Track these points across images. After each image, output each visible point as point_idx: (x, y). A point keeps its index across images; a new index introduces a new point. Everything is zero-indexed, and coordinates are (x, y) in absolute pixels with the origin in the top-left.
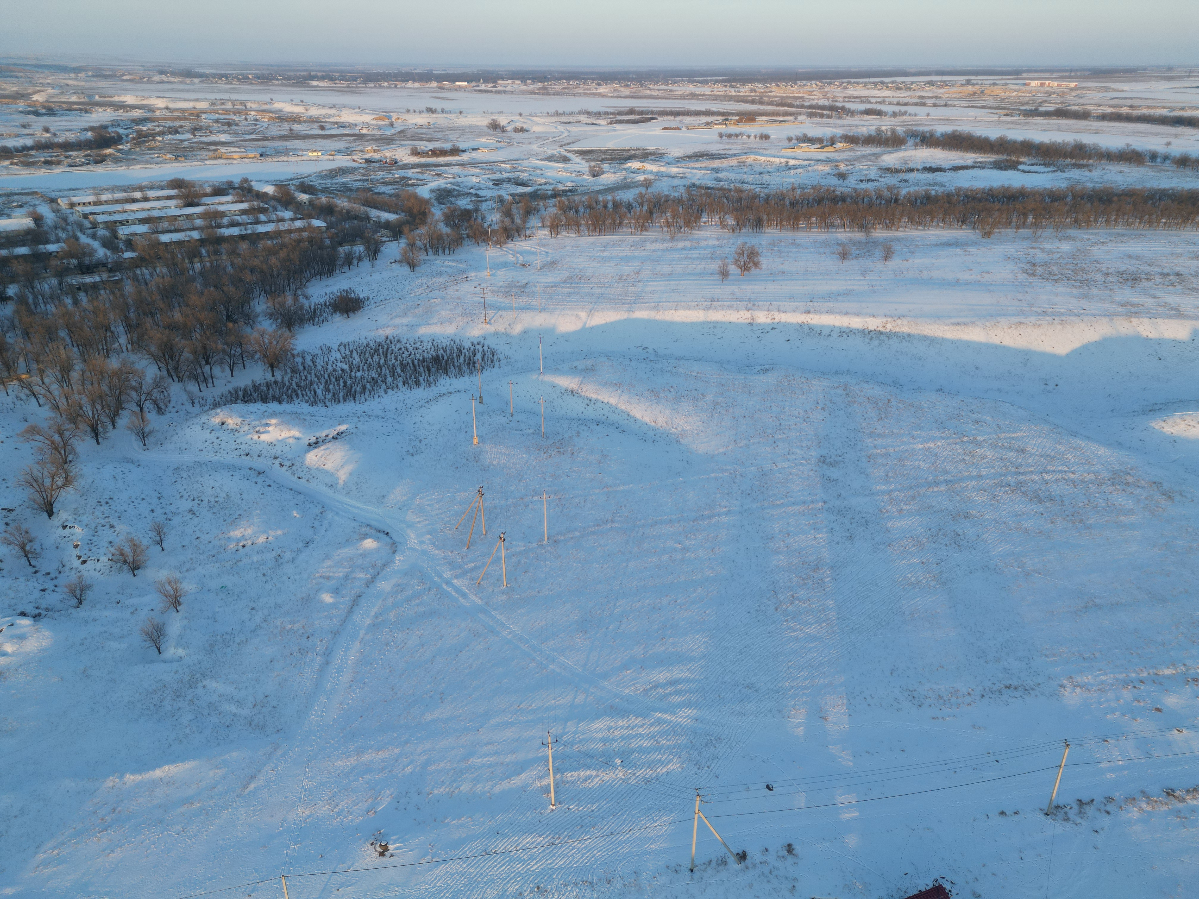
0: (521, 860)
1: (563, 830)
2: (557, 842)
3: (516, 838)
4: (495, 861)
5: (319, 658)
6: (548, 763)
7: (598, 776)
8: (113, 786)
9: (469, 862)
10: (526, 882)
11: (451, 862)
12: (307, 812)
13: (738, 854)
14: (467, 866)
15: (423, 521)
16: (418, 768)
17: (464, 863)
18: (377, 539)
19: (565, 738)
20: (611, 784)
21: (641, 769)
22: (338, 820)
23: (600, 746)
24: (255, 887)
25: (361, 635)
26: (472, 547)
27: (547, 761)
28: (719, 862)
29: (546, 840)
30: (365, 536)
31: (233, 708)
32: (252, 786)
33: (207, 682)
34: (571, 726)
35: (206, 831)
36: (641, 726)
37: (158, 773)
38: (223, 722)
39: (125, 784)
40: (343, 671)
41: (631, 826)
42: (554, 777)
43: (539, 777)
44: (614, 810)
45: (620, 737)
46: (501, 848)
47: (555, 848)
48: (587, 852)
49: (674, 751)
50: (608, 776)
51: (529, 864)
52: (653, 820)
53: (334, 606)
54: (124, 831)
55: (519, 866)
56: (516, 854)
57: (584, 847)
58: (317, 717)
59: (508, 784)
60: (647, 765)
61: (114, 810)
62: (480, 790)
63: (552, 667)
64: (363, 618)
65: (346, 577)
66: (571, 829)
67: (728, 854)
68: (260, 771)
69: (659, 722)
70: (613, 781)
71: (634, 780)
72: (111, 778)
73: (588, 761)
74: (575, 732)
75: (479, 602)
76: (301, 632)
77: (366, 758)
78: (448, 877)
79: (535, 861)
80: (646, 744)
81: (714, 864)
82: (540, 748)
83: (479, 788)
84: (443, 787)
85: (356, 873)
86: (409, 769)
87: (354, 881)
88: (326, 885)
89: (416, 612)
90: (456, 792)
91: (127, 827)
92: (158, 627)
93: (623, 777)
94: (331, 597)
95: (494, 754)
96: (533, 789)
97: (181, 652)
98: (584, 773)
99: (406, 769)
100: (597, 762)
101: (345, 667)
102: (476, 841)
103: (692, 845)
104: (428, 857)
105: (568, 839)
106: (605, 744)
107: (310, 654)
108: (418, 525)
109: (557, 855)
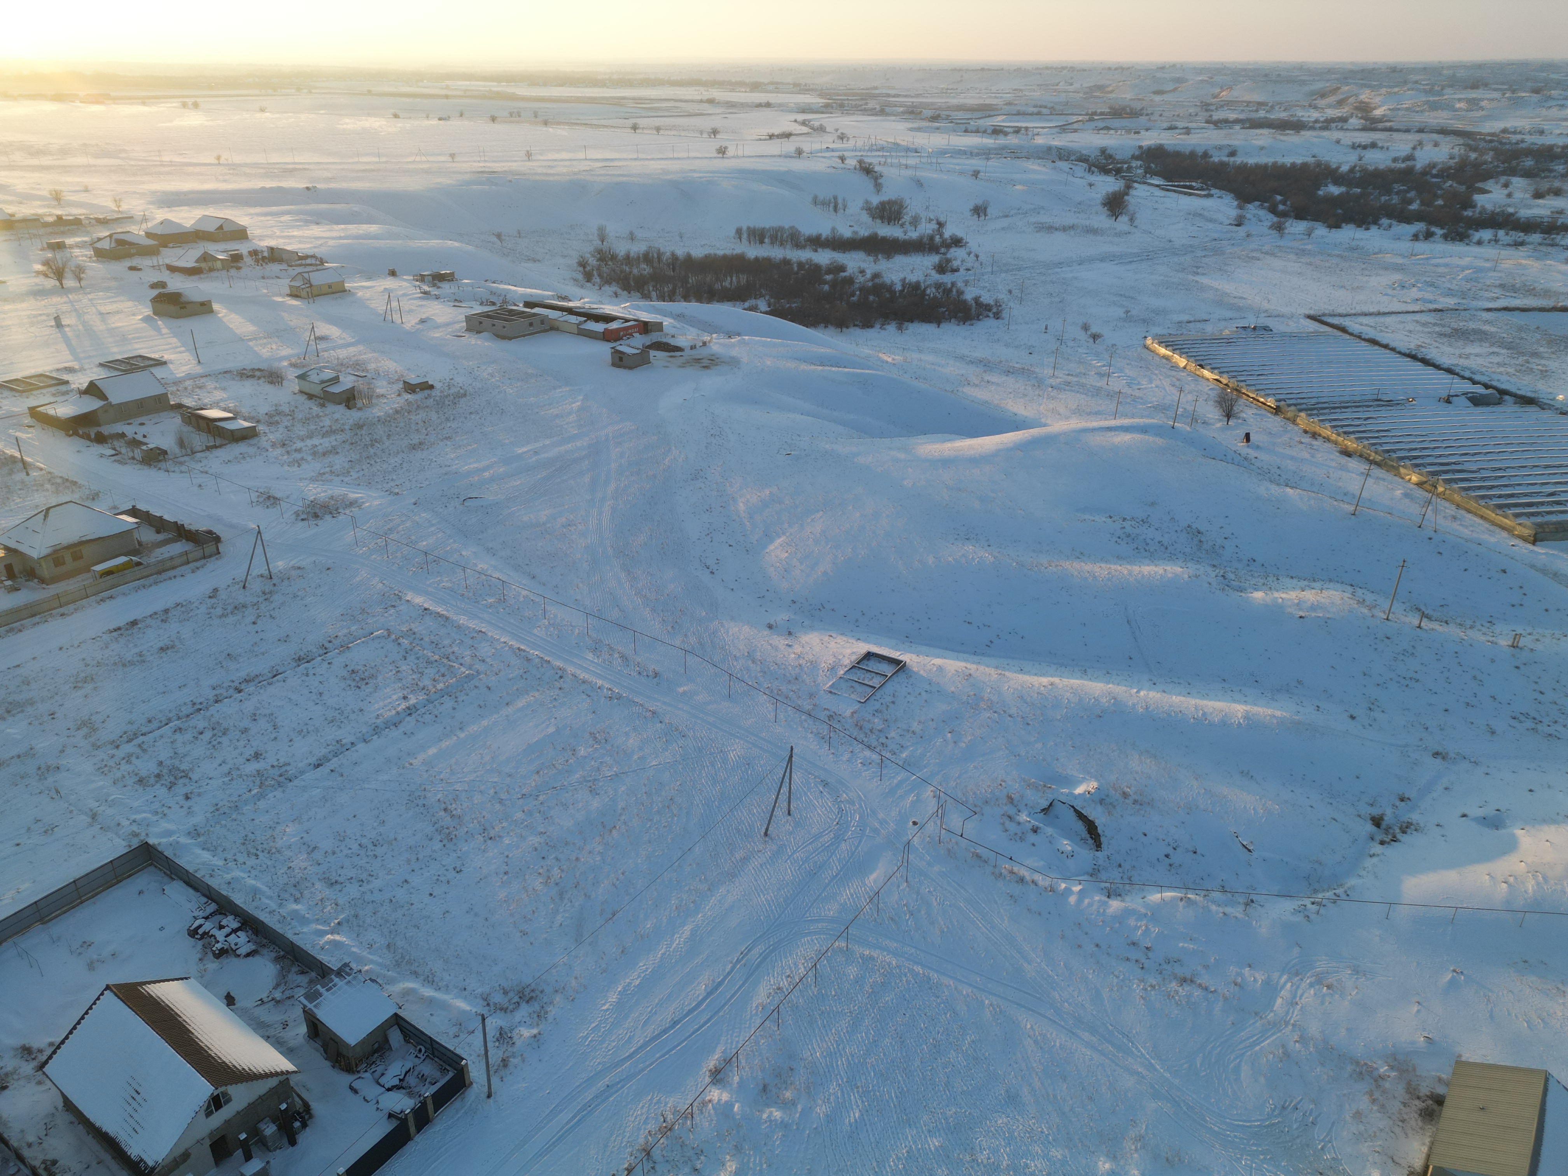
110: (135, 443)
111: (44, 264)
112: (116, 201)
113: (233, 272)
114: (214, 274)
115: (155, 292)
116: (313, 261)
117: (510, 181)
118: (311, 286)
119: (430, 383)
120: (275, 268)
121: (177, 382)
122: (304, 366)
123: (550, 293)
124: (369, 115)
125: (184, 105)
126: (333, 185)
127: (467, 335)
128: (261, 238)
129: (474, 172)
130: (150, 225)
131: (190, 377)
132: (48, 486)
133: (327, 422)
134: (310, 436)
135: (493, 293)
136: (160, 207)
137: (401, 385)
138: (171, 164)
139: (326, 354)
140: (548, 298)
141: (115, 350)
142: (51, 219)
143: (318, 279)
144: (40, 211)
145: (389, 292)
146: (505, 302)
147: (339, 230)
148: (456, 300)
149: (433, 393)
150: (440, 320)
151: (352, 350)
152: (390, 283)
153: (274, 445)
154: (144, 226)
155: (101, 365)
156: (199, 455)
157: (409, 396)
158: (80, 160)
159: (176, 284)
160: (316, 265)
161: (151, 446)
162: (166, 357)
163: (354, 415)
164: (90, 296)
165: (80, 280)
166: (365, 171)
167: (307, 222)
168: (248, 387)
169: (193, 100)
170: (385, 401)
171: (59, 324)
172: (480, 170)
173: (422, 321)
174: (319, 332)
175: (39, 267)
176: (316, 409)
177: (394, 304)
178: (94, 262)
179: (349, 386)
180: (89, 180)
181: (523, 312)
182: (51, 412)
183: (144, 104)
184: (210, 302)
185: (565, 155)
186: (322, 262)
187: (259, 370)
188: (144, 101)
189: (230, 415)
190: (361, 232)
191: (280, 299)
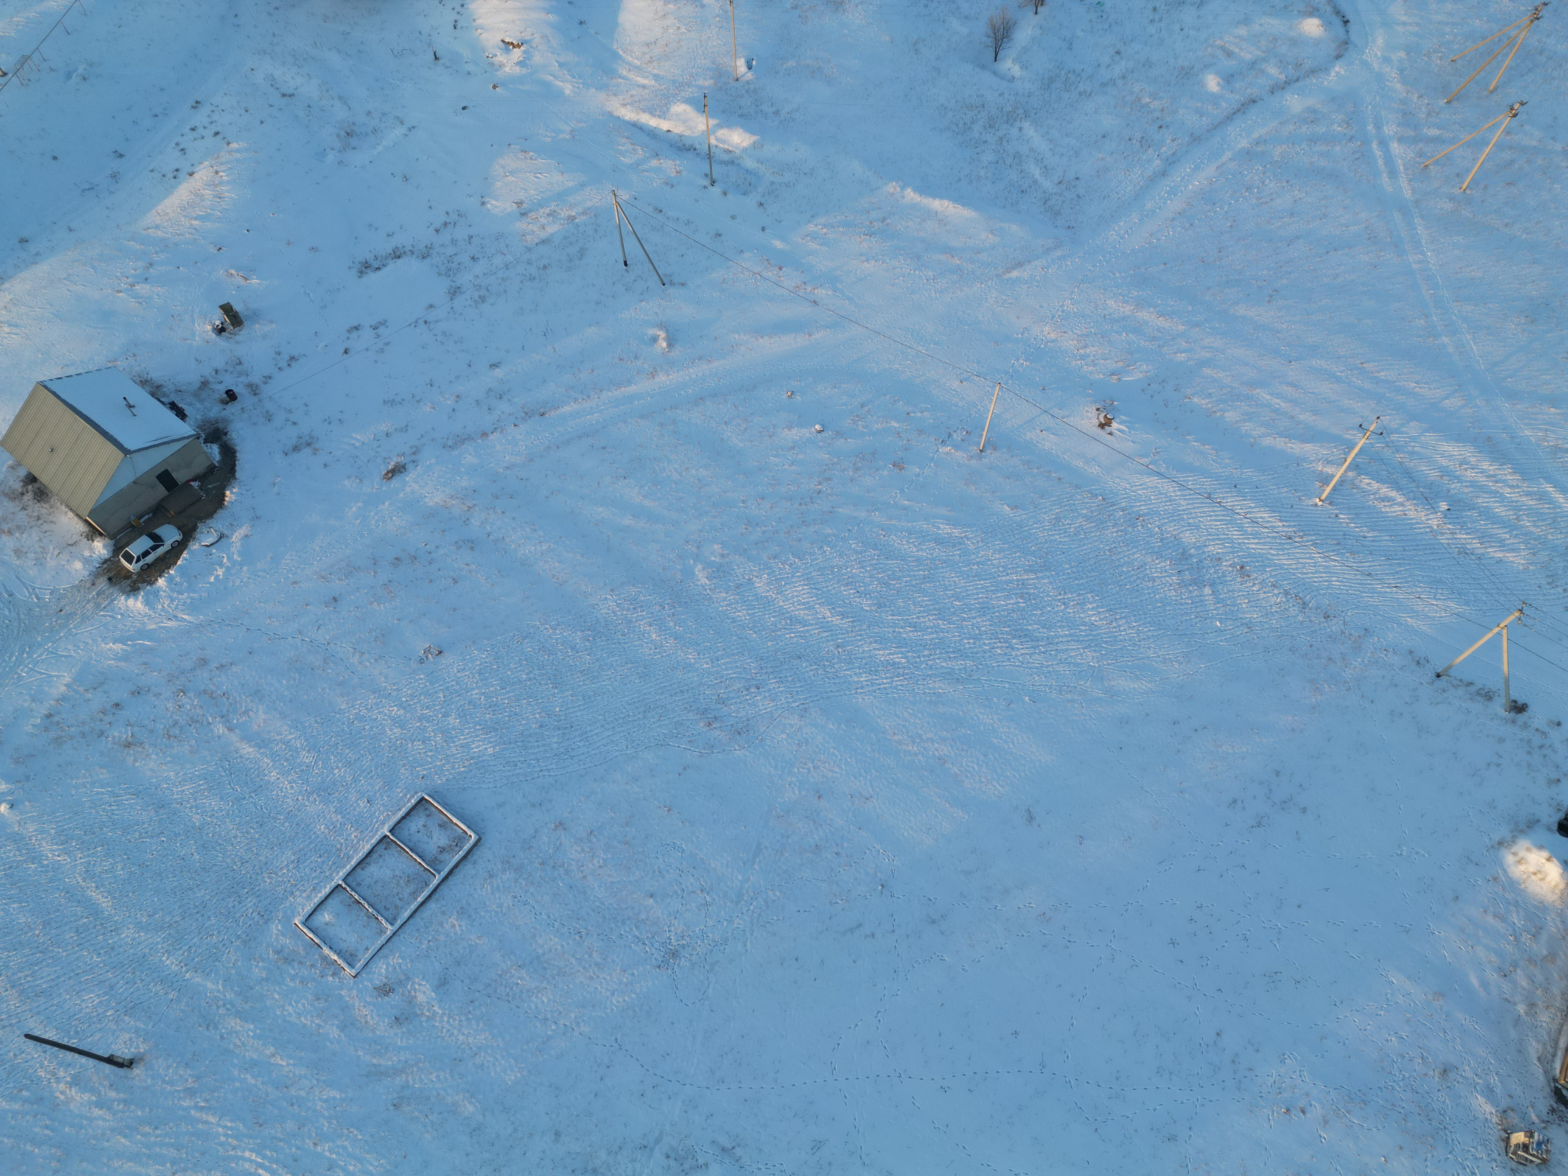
0: (1241, 528)
1: (1313, 533)
2: (1297, 539)
3: (1253, 505)
4: (1214, 511)
5: (1158, 162)
6: (1350, 452)
7: (1402, 505)
8: (893, 194)
9: (1185, 493)
10: (1232, 552)
11: (1166, 481)
12: (1053, 336)
13: (1515, 701)
14: (1181, 495)
15: (1411, 24)
16: (1192, 362)
17: (1180, 490)
18: (1327, 24)
19: (1394, 437)
20: (1413, 524)
21: (1467, 534)
22: (1079, 362)
23: (1434, 475)
24: (970, 377)
25: (1224, 159)
26: (1455, 104)
27: (1351, 449)
28: (1483, 692)
29: (1285, 529)
30: (1313, 12)
31: (1037, 172)
32: (1015, 274)
33: (1026, 125)
34: (1413, 429)
35: (953, 293)
36: (1510, 487)
37: (936, 204)
38: (1020, 183)
39: (903, 197)
40: (1175, 195)
41: (1400, 583)
42: (1345, 471)
43: (1326, 460)
44: (1393, 553)
45: (1470, 482)
46: (1229, 502)
47: (1290, 543)
48: (1324, 573)
49: (1532, 542)
50: (1415, 513)
51: (1248, 539)
52: (1435, 596)
53: (1215, 99)
54: (884, 247)
55: (1236, 533)
56: (1241, 519)
57: (1324, 566)
58: (1117, 236)
59: (1283, 444)
60: (1479, 535)
61: (884, 219)
62: (1246, 430)
63: (1445, 340)
64: (1241, 135)
65: (1253, 65)
66: (1323, 537)
67: (1503, 693)
68: (1029, 262)
69: (1542, 497)
70: (1418, 523)
71: (1448, 539)
72: (894, 183)
73: (1404, 482)
74: (1414, 439)
75: (1407, 193)
76: (1157, 114)
77: (1144, 315)
78: (1154, 492)
79: (1257, 541)
80: (1500, 510)
81: (1473, 689)
82: (1352, 429)
83: (1247, 427)
84: (1207, 400)
85: (1067, 426)
86: (1182, 357)
87: (1061, 433)
88: (1033, 419)
89: (1311, 163)
90: (1218, 414)
91: (888, 244)
92: (1008, 23)
93: (1435, 527)
94: (1218, 84)
95: (1291, 401)
96: (1309, 468)
97: (1016, 71)
98: (1385, 490)
99: (1178, 355)
100: (1414, 489)
101: (1182, 192)
102: (1206, 478)
103: (1462, 652)
104: (1146, 460)
105: (1312, 545)
106: (1442, 476)
107: (1150, 151)
108: (1399, 28)
109: (1286, 551)
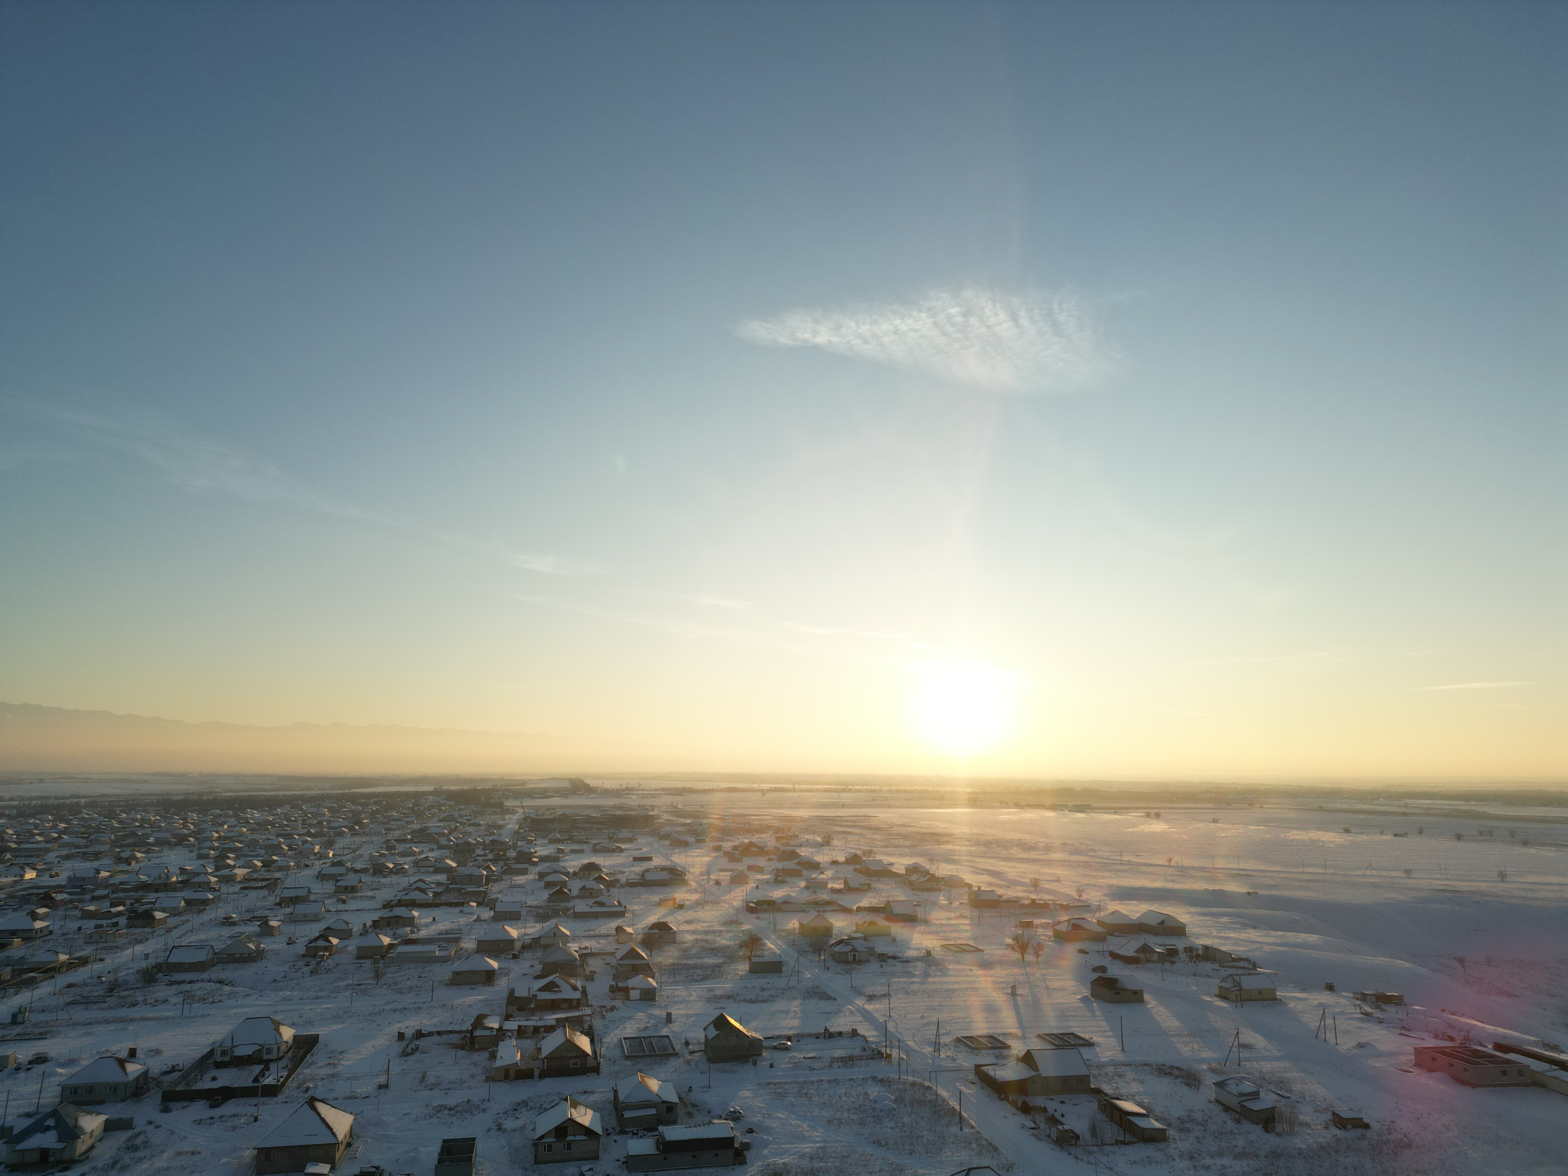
110: (1053, 1121)
111: (1014, 940)
112: (1078, 891)
113: (1167, 965)
114: (1149, 965)
115: (1096, 975)
116: (1246, 965)
117: (1478, 902)
118: (1241, 989)
119: (1366, 1120)
120: (1207, 966)
121: (1101, 1066)
122: (1223, 1073)
123: (1532, 1038)
124: (1318, 829)
125: (1148, 815)
126: (1273, 892)
127: (1416, 1071)
128: (1198, 936)
129: (1433, 890)
130: (1102, 914)
131: (1114, 1064)
132: (974, 1146)
133: (1240, 1142)
134: (1221, 1154)
135: (1451, 1026)
136: (1113, 900)
137: (1329, 1116)
138: (1129, 863)
139: (1248, 1064)
140: (1529, 1043)
141: (1053, 1024)
142: (1027, 902)
143: (1248, 983)
144: (1021, 895)
145: (1324, 1007)
146: (1467, 1039)
147: (1275, 936)
148: (1403, 1027)
149: (1368, 1134)
150: (1383, 1047)
151: (1276, 1065)
152: (1326, 998)
153: (1181, 1155)
154: (1097, 915)
155: (1039, 1036)
156: (1108, 1148)
157: (1338, 1132)
158: (1058, 856)
159: (1116, 970)
160: (1249, 969)
161: (1066, 1127)
162: (1095, 1039)
163: (1271, 1141)
164: (1043, 972)
165: (1038, 955)
166: (1308, 880)
167: (1245, 926)
168: (1163, 1085)
169: (1156, 811)
170: (1309, 1131)
171: (1014, 994)
172: (1440, 888)
173: (1361, 1046)
174: (1243, 1039)
175: (1009, 941)
176: (1230, 1125)
177: (1329, 1021)
178: (1052, 941)
179: (1268, 1105)
180: (1059, 872)
181: (1492, 1056)
182: (992, 1073)
183: (1116, 813)
184: (1142, 991)
185: (1552, 879)
186: (1255, 966)
187: (1178, 1068)
188: (1116, 811)
189: (1143, 1111)
190: (1299, 940)
191: (1208, 999)
